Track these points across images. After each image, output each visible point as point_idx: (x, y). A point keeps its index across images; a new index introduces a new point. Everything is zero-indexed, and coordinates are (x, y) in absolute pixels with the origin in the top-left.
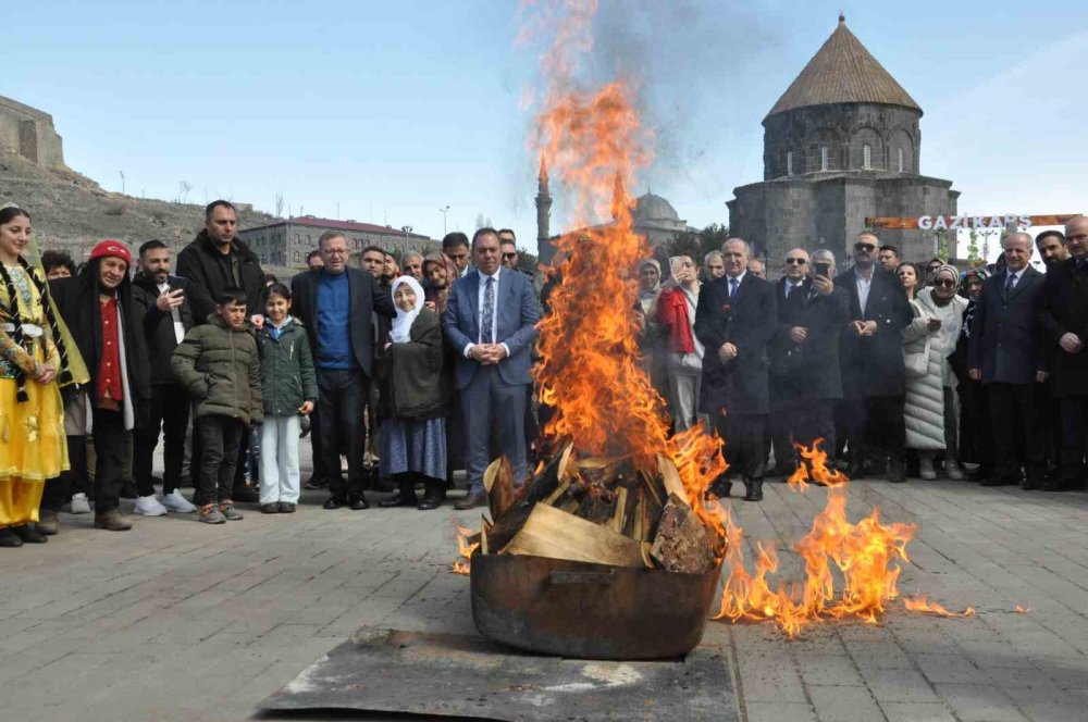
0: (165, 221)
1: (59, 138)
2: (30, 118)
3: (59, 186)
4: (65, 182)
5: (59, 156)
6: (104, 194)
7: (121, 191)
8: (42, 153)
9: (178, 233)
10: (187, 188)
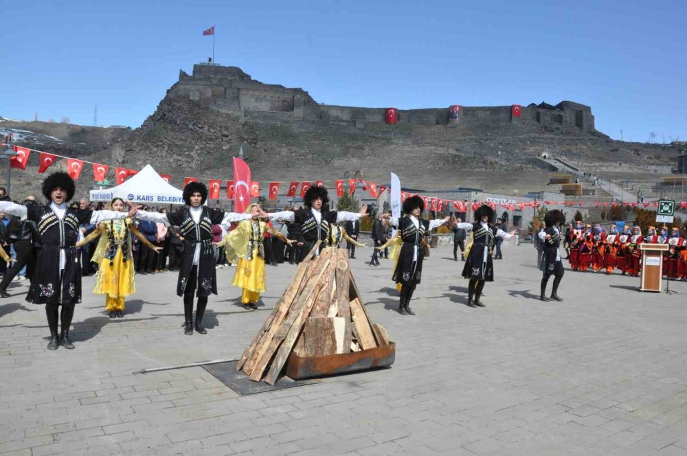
0: (639, 153)
1: (593, 117)
2: (581, 109)
3: (591, 139)
4: (594, 137)
5: (592, 125)
6: (612, 141)
7: (620, 139)
8: (585, 125)
9: (645, 159)
10: (653, 135)
